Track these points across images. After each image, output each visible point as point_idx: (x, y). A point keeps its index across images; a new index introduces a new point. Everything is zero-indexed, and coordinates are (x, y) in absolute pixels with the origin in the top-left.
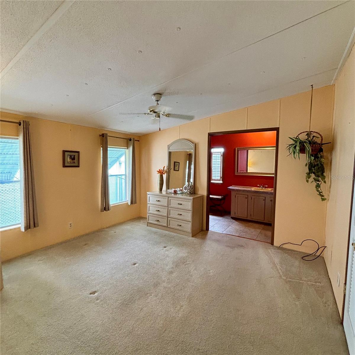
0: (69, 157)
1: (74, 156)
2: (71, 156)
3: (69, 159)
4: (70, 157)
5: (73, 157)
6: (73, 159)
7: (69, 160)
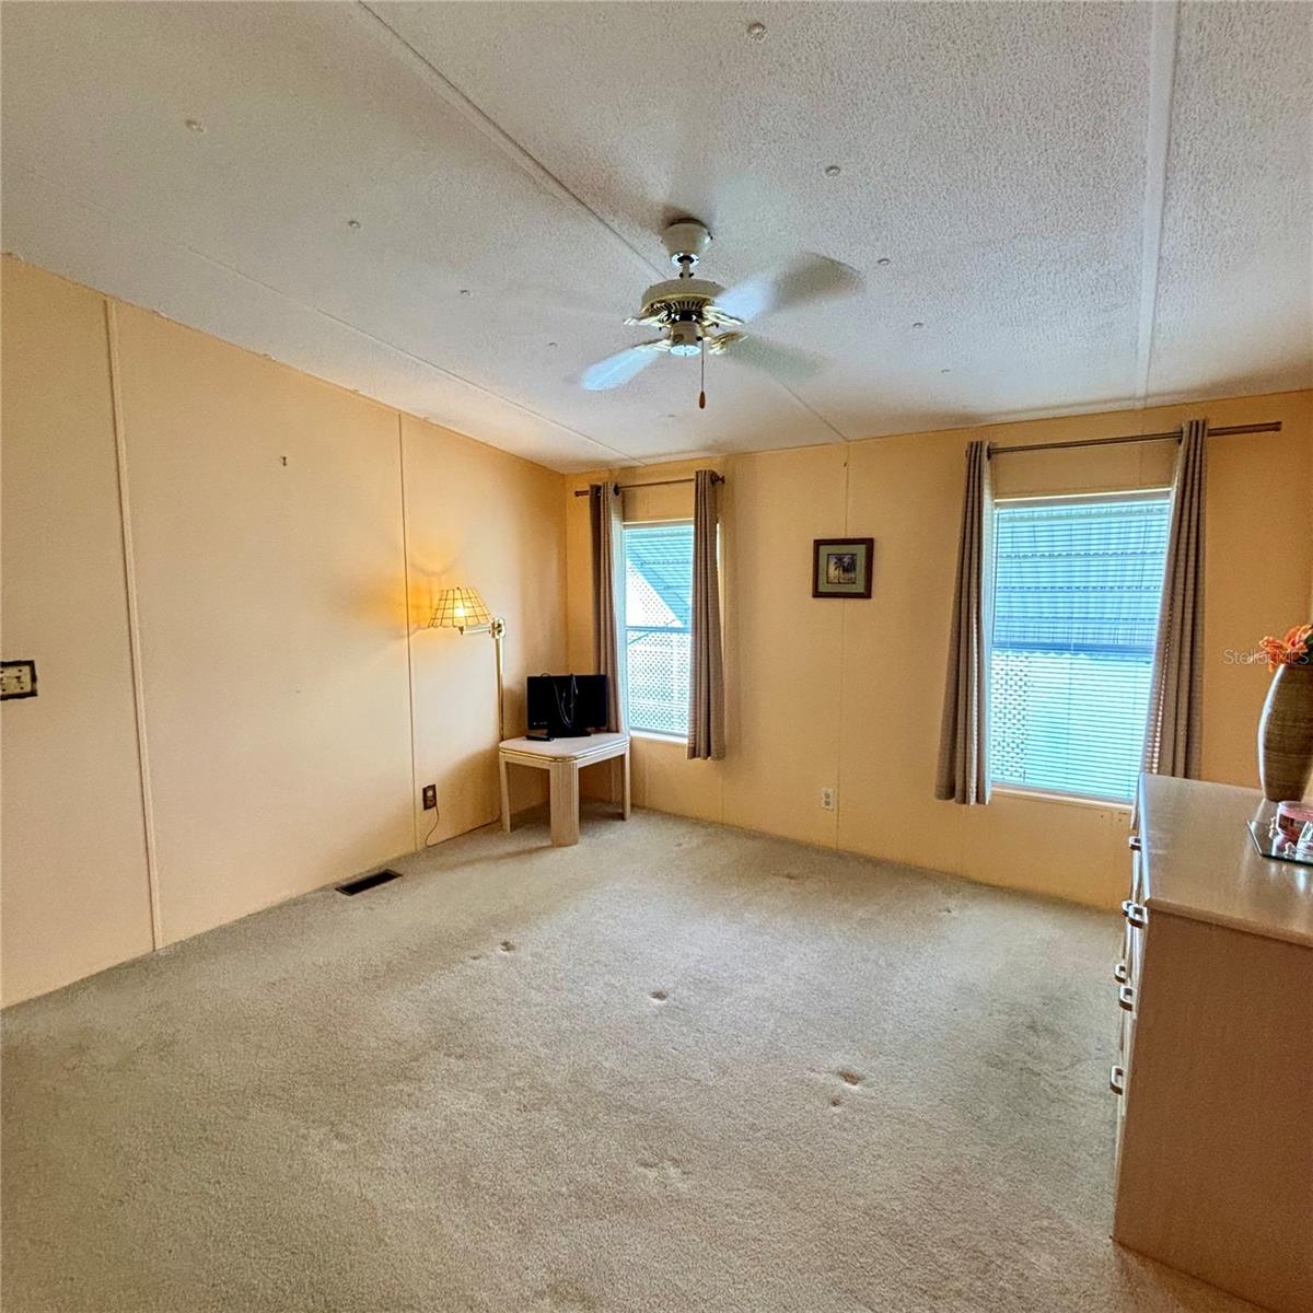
0: (833, 561)
1: (853, 555)
2: (840, 559)
3: (832, 567)
4: (835, 560)
5: (846, 560)
6: (849, 568)
7: (833, 572)
